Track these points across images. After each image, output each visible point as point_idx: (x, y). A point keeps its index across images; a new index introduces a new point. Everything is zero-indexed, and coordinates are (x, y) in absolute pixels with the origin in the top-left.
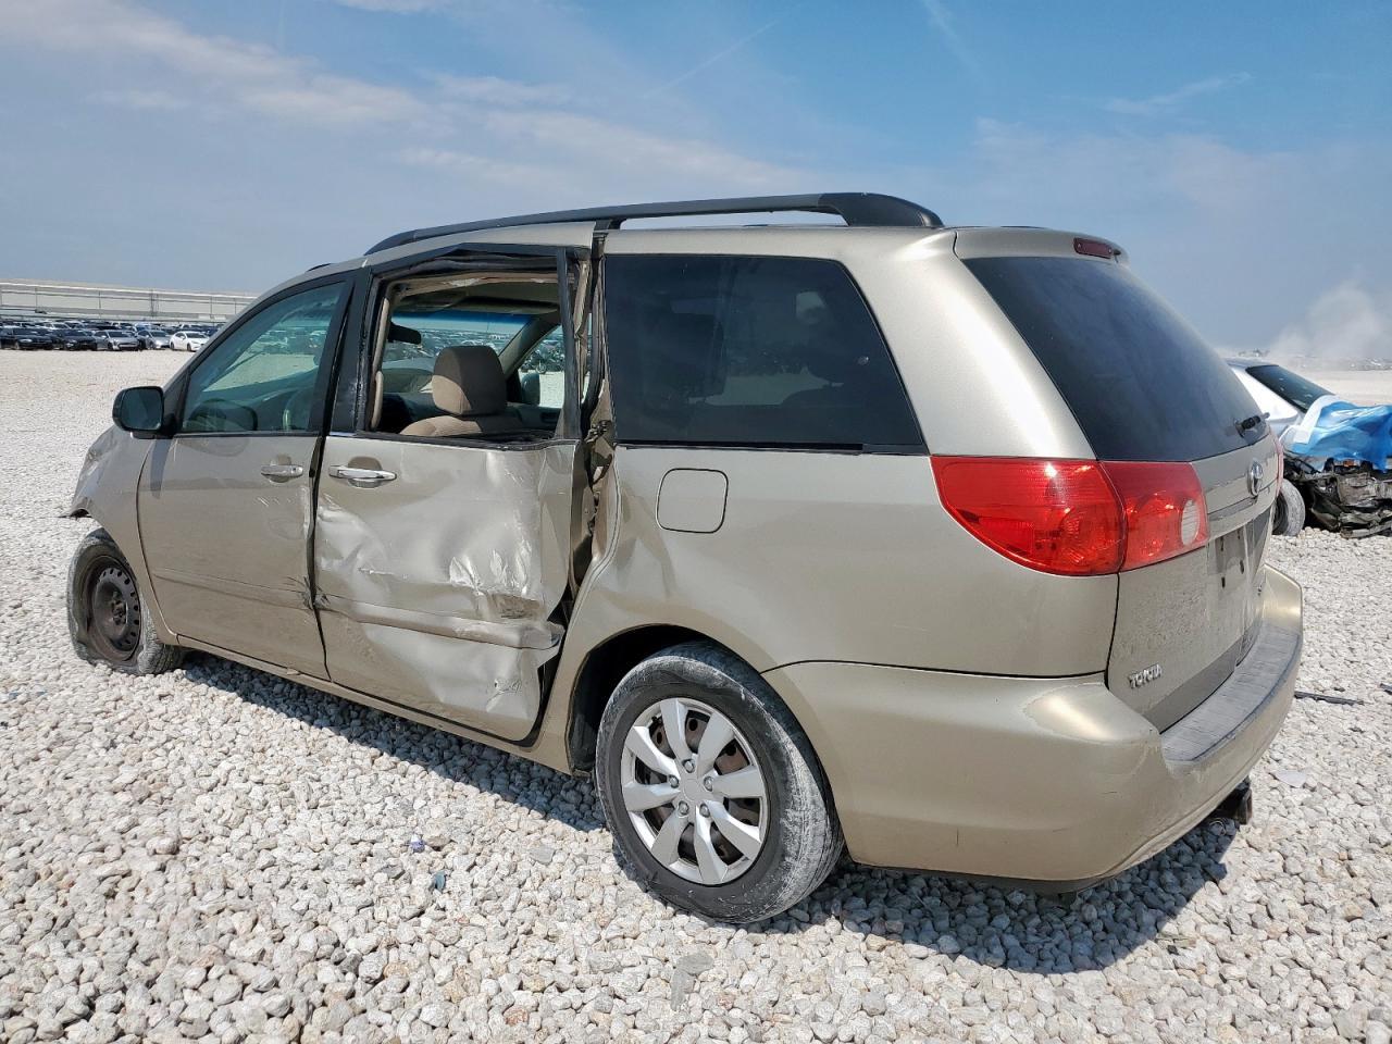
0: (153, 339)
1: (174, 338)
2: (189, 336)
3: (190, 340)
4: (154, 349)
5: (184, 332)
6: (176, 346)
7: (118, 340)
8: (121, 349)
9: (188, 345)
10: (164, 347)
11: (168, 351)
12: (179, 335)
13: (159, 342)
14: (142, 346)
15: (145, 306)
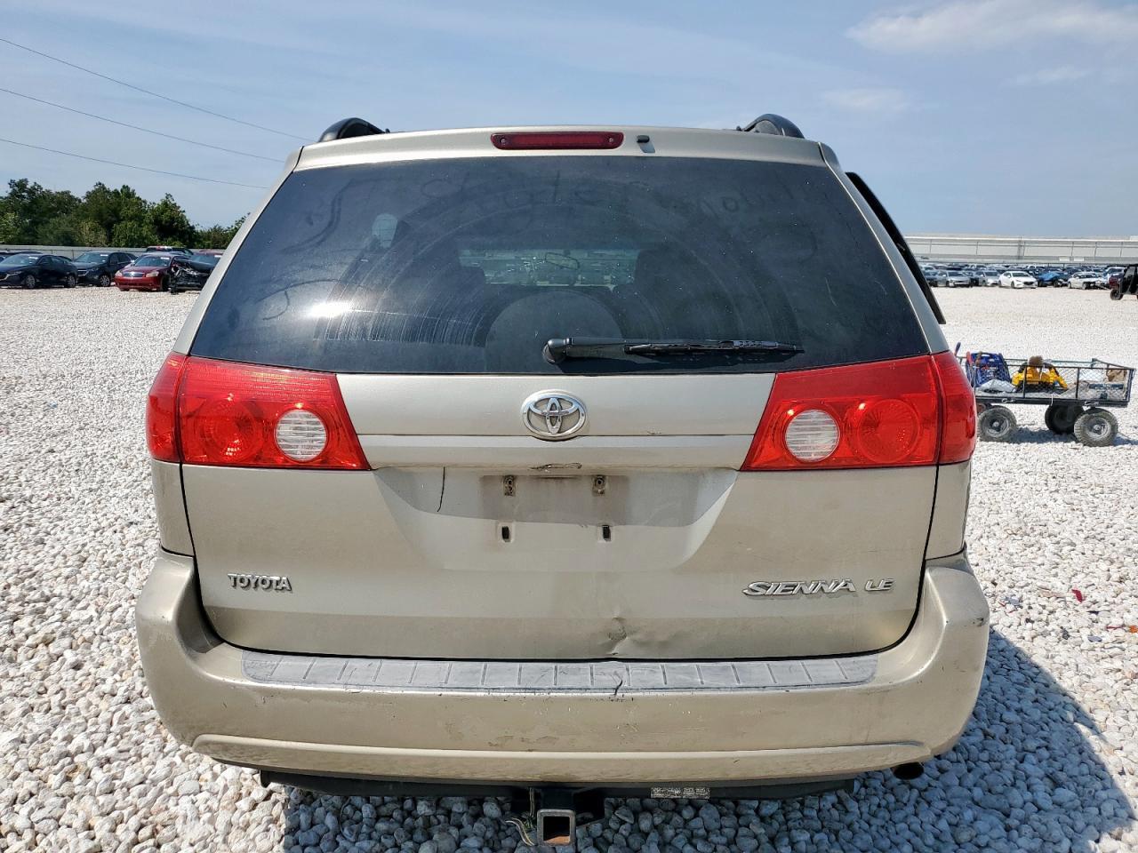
0: (986, 278)
1: (1002, 277)
2: (1015, 275)
3: (1014, 279)
4: (986, 286)
5: (1011, 272)
6: (1003, 284)
7: (954, 279)
8: (955, 286)
9: (1013, 283)
10: (994, 285)
11: (997, 287)
12: (1007, 275)
13: (990, 281)
14: (974, 283)
15: (1013, 251)
